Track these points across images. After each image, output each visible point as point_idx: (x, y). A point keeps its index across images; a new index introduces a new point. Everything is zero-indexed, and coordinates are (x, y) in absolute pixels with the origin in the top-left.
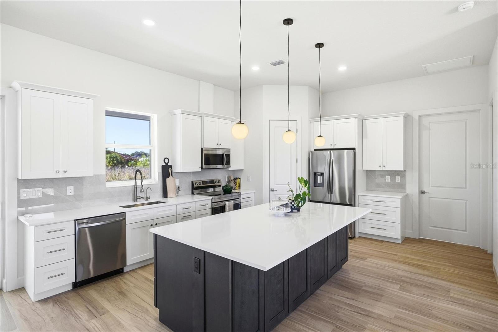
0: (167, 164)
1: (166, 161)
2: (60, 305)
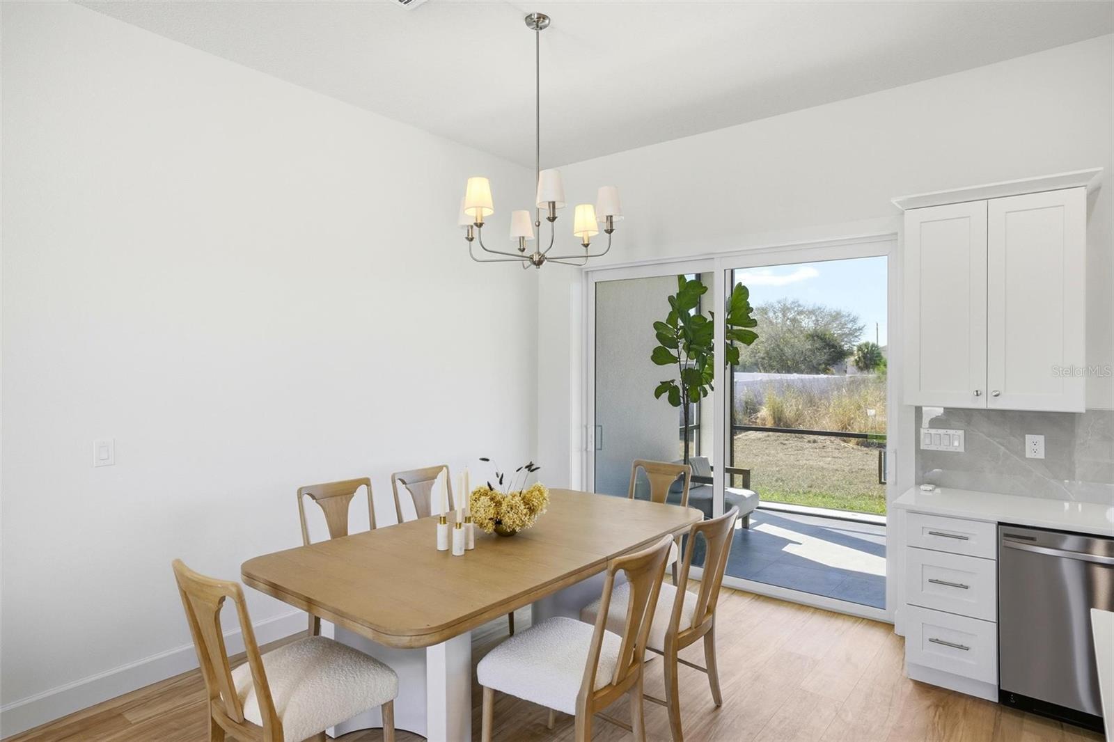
2: (939, 716)
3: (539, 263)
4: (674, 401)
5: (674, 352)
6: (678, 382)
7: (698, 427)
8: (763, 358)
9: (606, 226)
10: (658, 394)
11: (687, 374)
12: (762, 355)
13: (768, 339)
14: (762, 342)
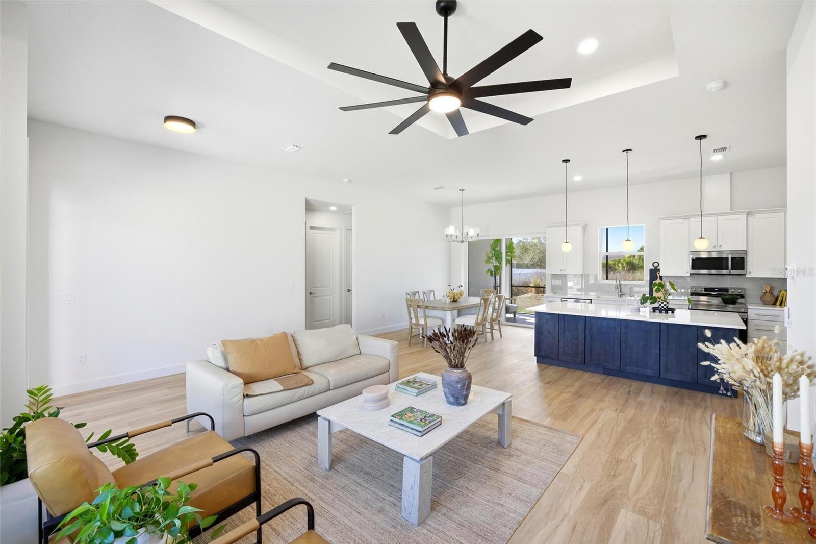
0: (656, 268)
1: (656, 265)
3: (462, 242)
4: (491, 275)
5: (491, 261)
6: (493, 270)
7: (500, 286)
8: (537, 262)
9: (477, 235)
10: (487, 272)
11: (495, 267)
12: (536, 260)
13: (539, 253)
14: (537, 254)
